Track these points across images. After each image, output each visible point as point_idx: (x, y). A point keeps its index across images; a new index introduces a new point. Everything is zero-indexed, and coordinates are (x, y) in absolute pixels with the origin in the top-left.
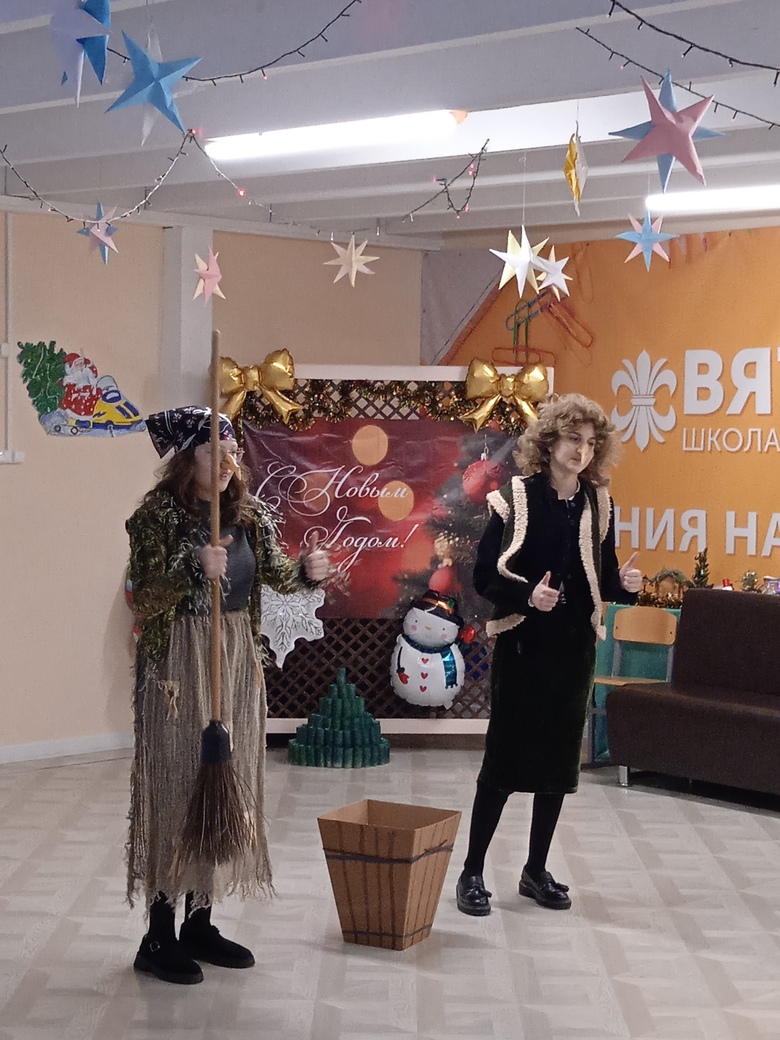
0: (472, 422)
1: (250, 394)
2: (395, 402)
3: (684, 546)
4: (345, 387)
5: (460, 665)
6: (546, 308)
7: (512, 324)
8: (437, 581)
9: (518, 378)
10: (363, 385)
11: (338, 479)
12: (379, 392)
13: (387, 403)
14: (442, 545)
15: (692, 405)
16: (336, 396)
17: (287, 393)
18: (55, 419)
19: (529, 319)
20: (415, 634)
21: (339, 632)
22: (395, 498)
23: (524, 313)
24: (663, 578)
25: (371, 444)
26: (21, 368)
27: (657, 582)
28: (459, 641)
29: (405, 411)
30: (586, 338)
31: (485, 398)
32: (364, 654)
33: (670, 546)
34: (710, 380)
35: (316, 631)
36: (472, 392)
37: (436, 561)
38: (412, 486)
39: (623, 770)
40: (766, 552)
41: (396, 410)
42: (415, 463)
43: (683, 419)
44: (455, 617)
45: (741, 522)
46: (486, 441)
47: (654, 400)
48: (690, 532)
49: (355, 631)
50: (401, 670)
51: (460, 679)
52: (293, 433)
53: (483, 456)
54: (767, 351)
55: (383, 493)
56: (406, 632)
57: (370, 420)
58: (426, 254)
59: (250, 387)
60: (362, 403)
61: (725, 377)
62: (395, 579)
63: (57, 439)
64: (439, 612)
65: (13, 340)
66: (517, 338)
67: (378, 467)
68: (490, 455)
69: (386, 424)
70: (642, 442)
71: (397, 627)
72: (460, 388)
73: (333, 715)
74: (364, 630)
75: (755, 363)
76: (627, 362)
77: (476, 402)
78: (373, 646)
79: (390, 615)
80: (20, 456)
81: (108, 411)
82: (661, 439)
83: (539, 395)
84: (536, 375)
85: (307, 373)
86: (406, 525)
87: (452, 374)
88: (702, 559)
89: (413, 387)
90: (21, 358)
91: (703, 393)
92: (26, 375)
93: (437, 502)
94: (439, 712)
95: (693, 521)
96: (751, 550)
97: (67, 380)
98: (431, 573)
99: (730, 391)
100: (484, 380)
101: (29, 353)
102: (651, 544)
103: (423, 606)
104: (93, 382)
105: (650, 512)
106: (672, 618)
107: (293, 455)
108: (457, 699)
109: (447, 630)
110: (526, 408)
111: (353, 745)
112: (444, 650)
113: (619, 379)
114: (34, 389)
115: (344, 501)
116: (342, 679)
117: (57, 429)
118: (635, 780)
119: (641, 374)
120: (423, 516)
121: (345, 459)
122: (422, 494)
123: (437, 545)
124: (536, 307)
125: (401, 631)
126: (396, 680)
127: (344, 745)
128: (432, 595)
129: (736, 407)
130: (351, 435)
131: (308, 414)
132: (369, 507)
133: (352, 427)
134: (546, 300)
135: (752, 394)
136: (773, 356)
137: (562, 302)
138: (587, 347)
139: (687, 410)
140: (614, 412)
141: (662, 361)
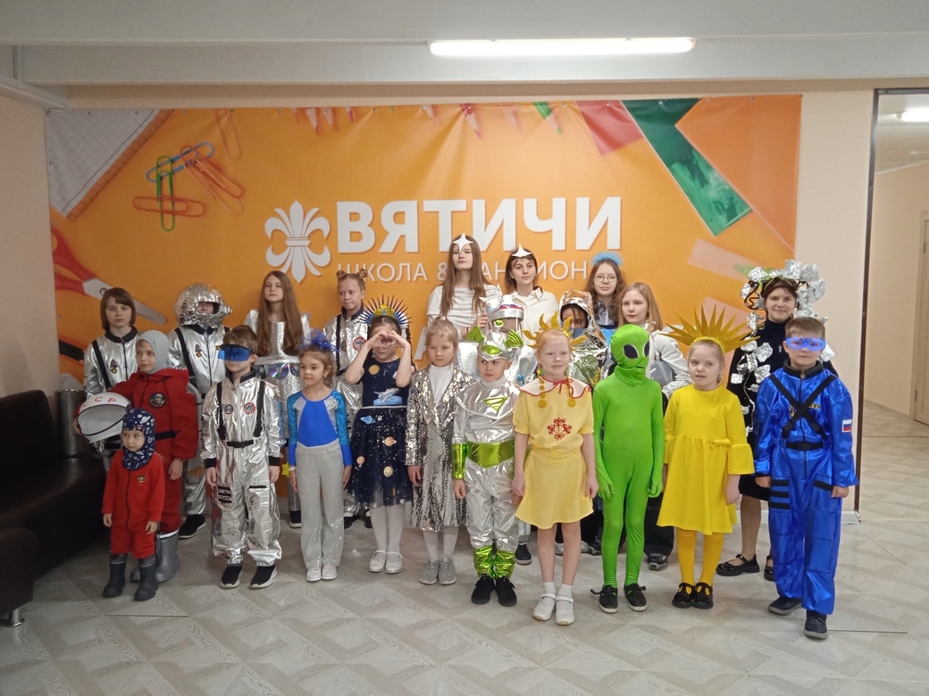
6: (192, 164)
7: (154, 176)
15: (345, 245)
19: (172, 173)
23: (168, 167)
30: (238, 191)
34: (362, 226)
43: (337, 257)
47: (309, 242)
54: (414, 203)
61: (375, 223)
66: (161, 189)
70: (299, 275)
75: (403, 213)
76: (280, 211)
82: (318, 274)
91: (356, 236)
99: (381, 235)
113: (271, 225)
119: (295, 221)
124: (180, 163)
129: (388, 246)
134: (192, 156)
135: (402, 237)
136: (420, 207)
137: (208, 159)
138: (238, 198)
139: (341, 250)
140: (269, 252)
141: (314, 210)
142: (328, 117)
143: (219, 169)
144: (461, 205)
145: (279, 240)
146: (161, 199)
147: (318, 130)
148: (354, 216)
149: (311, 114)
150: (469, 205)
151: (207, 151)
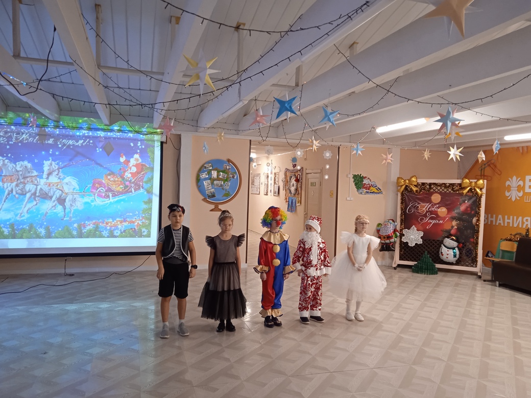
0: (463, 193)
1: (406, 186)
2: (443, 188)
3: (524, 227)
4: (430, 184)
5: (458, 253)
6: (489, 165)
7: (480, 169)
8: (453, 232)
9: (476, 183)
10: (434, 184)
11: (428, 206)
12: (438, 186)
13: (441, 188)
15: (527, 190)
16: (428, 187)
17: (415, 186)
18: (361, 191)
20: (445, 244)
21: (427, 242)
22: (442, 211)
23: (483, 167)
24: (516, 234)
25: (436, 198)
27: (515, 236)
28: (458, 247)
29: (445, 190)
30: (499, 173)
31: (467, 187)
32: (433, 248)
33: (520, 226)
35: (420, 242)
36: (463, 186)
37: (453, 227)
38: (447, 208)
39: (497, 283)
41: (448, 190)
42: (447, 203)
43: (525, 194)
44: (457, 241)
46: (467, 198)
47: (517, 189)
48: (526, 223)
49: (431, 242)
50: (442, 253)
51: (458, 256)
52: (417, 195)
53: (466, 202)
55: (439, 210)
56: (444, 243)
57: (436, 192)
59: (406, 184)
60: (434, 188)
62: (442, 231)
63: (361, 195)
64: (452, 239)
65: (351, 174)
66: (481, 173)
67: (438, 204)
68: (468, 201)
69: (440, 193)
71: (442, 242)
72: (460, 185)
73: (423, 262)
74: (433, 242)
76: (510, 179)
77: (464, 188)
78: (435, 246)
79: (440, 239)
80: (352, 199)
81: (374, 190)
82: (519, 199)
83: (481, 187)
84: (481, 181)
85: (420, 181)
86: (445, 218)
87: (459, 181)
88: (528, 230)
89: (448, 185)
90: (353, 177)
92: (354, 181)
93: (453, 212)
94: (451, 264)
95: (527, 220)
97: (364, 182)
98: (451, 230)
100: (466, 183)
101: (355, 177)
102: (515, 225)
103: (448, 238)
104: (370, 183)
105: (515, 217)
106: (516, 245)
107: (417, 200)
108: (456, 261)
109: (455, 244)
110: (478, 190)
111: (427, 270)
112: (453, 249)
113: (508, 183)
114: (356, 184)
115: (429, 211)
116: (426, 253)
117: (361, 193)
118: (500, 285)
119: (514, 182)
120: (450, 216)
121: (430, 201)
122: (449, 210)
123: (453, 223)
124: (486, 165)
126: (440, 255)
127: (425, 269)
128: (451, 235)
130: (431, 196)
131: (421, 191)
132: (436, 213)
133: (432, 194)
134: (489, 163)
137: (493, 164)
138: (500, 175)
139: (526, 192)
140: (506, 192)
141: (519, 179)
142: (525, 149)
143: (495, 166)
145: (509, 188)
146: (481, 176)
147: (522, 153)
149: (521, 149)
151: (493, 162)
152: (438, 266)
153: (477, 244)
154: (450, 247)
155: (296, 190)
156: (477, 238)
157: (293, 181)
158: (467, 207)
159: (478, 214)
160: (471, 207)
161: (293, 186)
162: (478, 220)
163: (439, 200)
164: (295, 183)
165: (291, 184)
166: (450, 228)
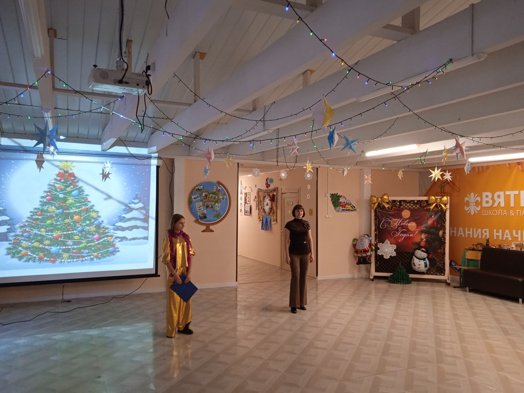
0: (430, 209)
1: (379, 203)
2: (412, 205)
3: (484, 237)
4: (400, 201)
5: (428, 263)
6: (448, 183)
7: (440, 187)
8: (422, 244)
9: (441, 199)
10: (404, 201)
11: (399, 221)
12: (408, 203)
13: (410, 205)
14: (423, 236)
15: (484, 205)
16: (398, 204)
17: (387, 203)
18: (338, 209)
19: (444, 186)
20: (417, 255)
21: (400, 254)
22: (412, 225)
23: (443, 185)
24: (478, 244)
25: (406, 214)
26: (331, 199)
27: (477, 245)
28: (427, 258)
29: (414, 206)
30: (458, 190)
31: (433, 204)
32: (406, 260)
33: (480, 237)
34: (489, 199)
35: (394, 254)
36: (429, 202)
37: (422, 239)
38: (416, 223)
39: (468, 288)
40: (504, 239)
41: (412, 206)
42: (416, 218)
43: (482, 208)
45: (498, 232)
46: (433, 213)
47: (475, 204)
48: (485, 234)
49: (403, 254)
50: (414, 263)
52: (389, 211)
53: (433, 216)
54: (503, 192)
55: (409, 225)
56: (416, 255)
57: (406, 209)
58: (420, 172)
59: (379, 202)
60: (404, 205)
61: (493, 198)
62: (412, 243)
63: (338, 213)
64: (423, 251)
65: (329, 193)
66: (441, 190)
67: (408, 219)
69: (410, 209)
70: (472, 213)
71: (413, 254)
72: (427, 201)
73: (398, 273)
74: (405, 254)
75: (500, 195)
76: (468, 195)
77: (431, 204)
78: (407, 258)
79: (411, 251)
80: (330, 216)
81: (349, 207)
82: (477, 213)
83: (446, 203)
84: (445, 198)
85: (392, 198)
86: (415, 231)
87: (425, 198)
88: (488, 240)
89: (416, 201)
90: (331, 196)
91: (487, 202)
92: (332, 200)
93: (422, 226)
95: (486, 231)
96: (501, 238)
97: (340, 201)
99: (494, 201)
100: (433, 199)
101: (332, 196)
102: (475, 236)
103: (419, 250)
104: (346, 201)
105: (475, 229)
106: (480, 254)
107: (389, 216)
108: (427, 271)
109: (425, 255)
110: (443, 206)
111: (403, 279)
112: (424, 259)
113: (466, 199)
114: (333, 203)
115: (401, 226)
116: (400, 265)
117: (338, 211)
118: (470, 291)
119: (472, 198)
120: (419, 230)
121: (400, 217)
122: (418, 225)
124: (446, 183)
125: (414, 255)
126: (413, 266)
127: (401, 279)
129: (495, 205)
130: (402, 212)
131: (392, 207)
132: (406, 227)
133: (402, 210)
135: (500, 202)
136: (505, 193)
137: (452, 182)
138: (458, 192)
140: (465, 207)
141: (477, 195)
142: (481, 169)
143: (454, 184)
144: (517, 192)
145: (468, 204)
146: (441, 192)
147: (478, 173)
148: (487, 196)
149: (477, 168)
150: (519, 193)
152: (411, 276)
153: (444, 254)
154: (420, 258)
155: (271, 209)
156: (444, 249)
157: (267, 201)
158: (434, 221)
159: (443, 227)
160: (437, 221)
161: (267, 204)
162: (444, 233)
163: (409, 215)
164: (269, 202)
165: (265, 203)
166: (420, 241)
